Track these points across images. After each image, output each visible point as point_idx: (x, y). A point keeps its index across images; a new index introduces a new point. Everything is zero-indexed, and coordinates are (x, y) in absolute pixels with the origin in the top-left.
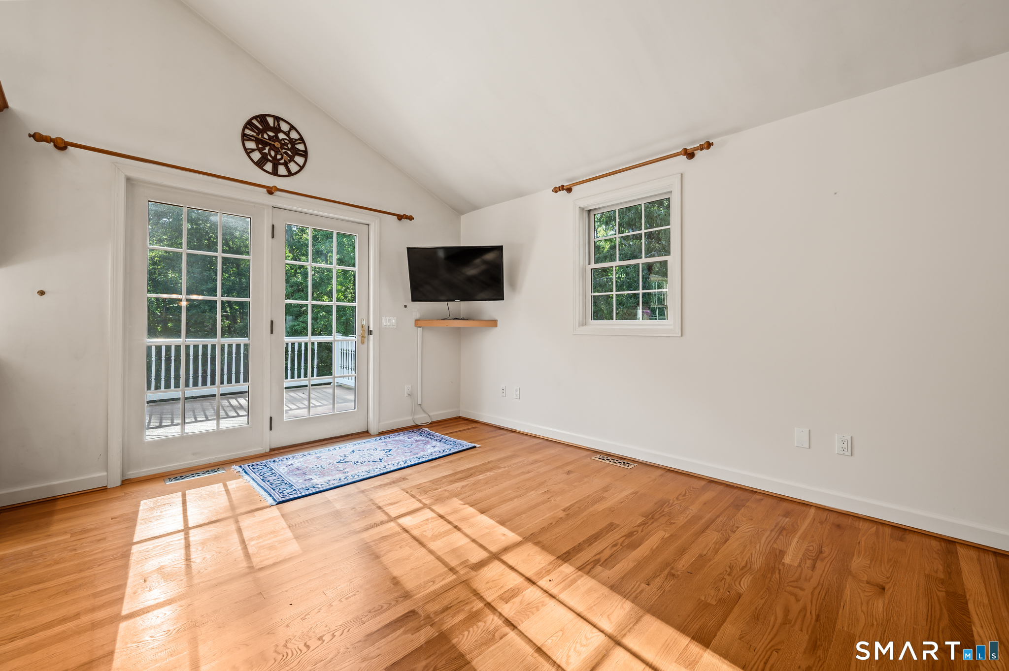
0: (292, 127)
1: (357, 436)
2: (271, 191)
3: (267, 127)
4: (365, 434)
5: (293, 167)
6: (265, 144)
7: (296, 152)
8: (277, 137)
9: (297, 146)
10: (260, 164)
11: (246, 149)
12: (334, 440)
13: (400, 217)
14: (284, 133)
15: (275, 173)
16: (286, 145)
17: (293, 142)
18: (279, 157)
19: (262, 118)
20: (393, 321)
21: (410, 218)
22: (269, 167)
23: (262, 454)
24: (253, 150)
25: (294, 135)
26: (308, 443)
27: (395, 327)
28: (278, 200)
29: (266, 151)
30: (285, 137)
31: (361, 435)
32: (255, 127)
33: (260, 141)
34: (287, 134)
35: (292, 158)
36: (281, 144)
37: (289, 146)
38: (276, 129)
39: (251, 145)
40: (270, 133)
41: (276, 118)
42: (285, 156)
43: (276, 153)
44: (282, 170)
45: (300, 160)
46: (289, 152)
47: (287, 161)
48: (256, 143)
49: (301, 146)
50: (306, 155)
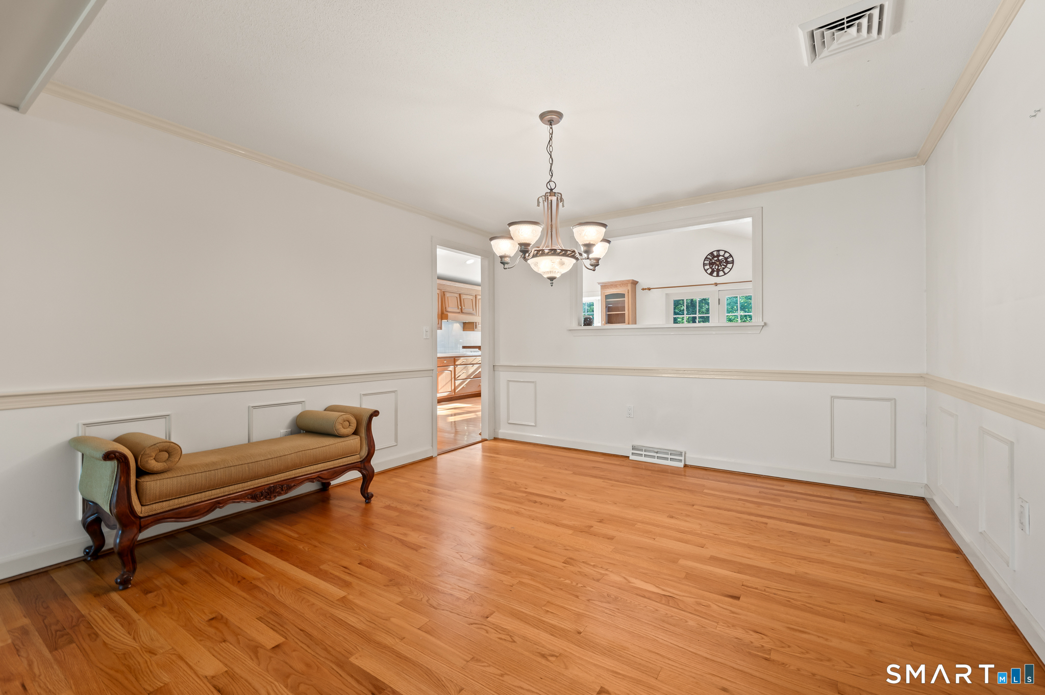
0: (726, 252)
2: (716, 284)
3: (714, 257)
5: (726, 270)
6: (713, 264)
7: (727, 263)
8: (718, 259)
9: (728, 260)
10: (711, 274)
11: (705, 270)
14: (722, 256)
15: (718, 275)
16: (723, 261)
17: (726, 259)
18: (719, 268)
19: (712, 253)
22: (715, 274)
24: (708, 269)
25: (727, 255)
28: (719, 287)
29: (714, 267)
30: (722, 258)
32: (709, 259)
33: (711, 264)
34: (723, 256)
35: (726, 266)
36: (720, 262)
37: (724, 261)
38: (718, 256)
39: (707, 267)
40: (716, 259)
41: (718, 251)
42: (723, 266)
43: (718, 266)
44: (721, 273)
45: (730, 266)
46: (725, 264)
47: (724, 268)
48: (710, 265)
49: (730, 259)
50: (733, 262)
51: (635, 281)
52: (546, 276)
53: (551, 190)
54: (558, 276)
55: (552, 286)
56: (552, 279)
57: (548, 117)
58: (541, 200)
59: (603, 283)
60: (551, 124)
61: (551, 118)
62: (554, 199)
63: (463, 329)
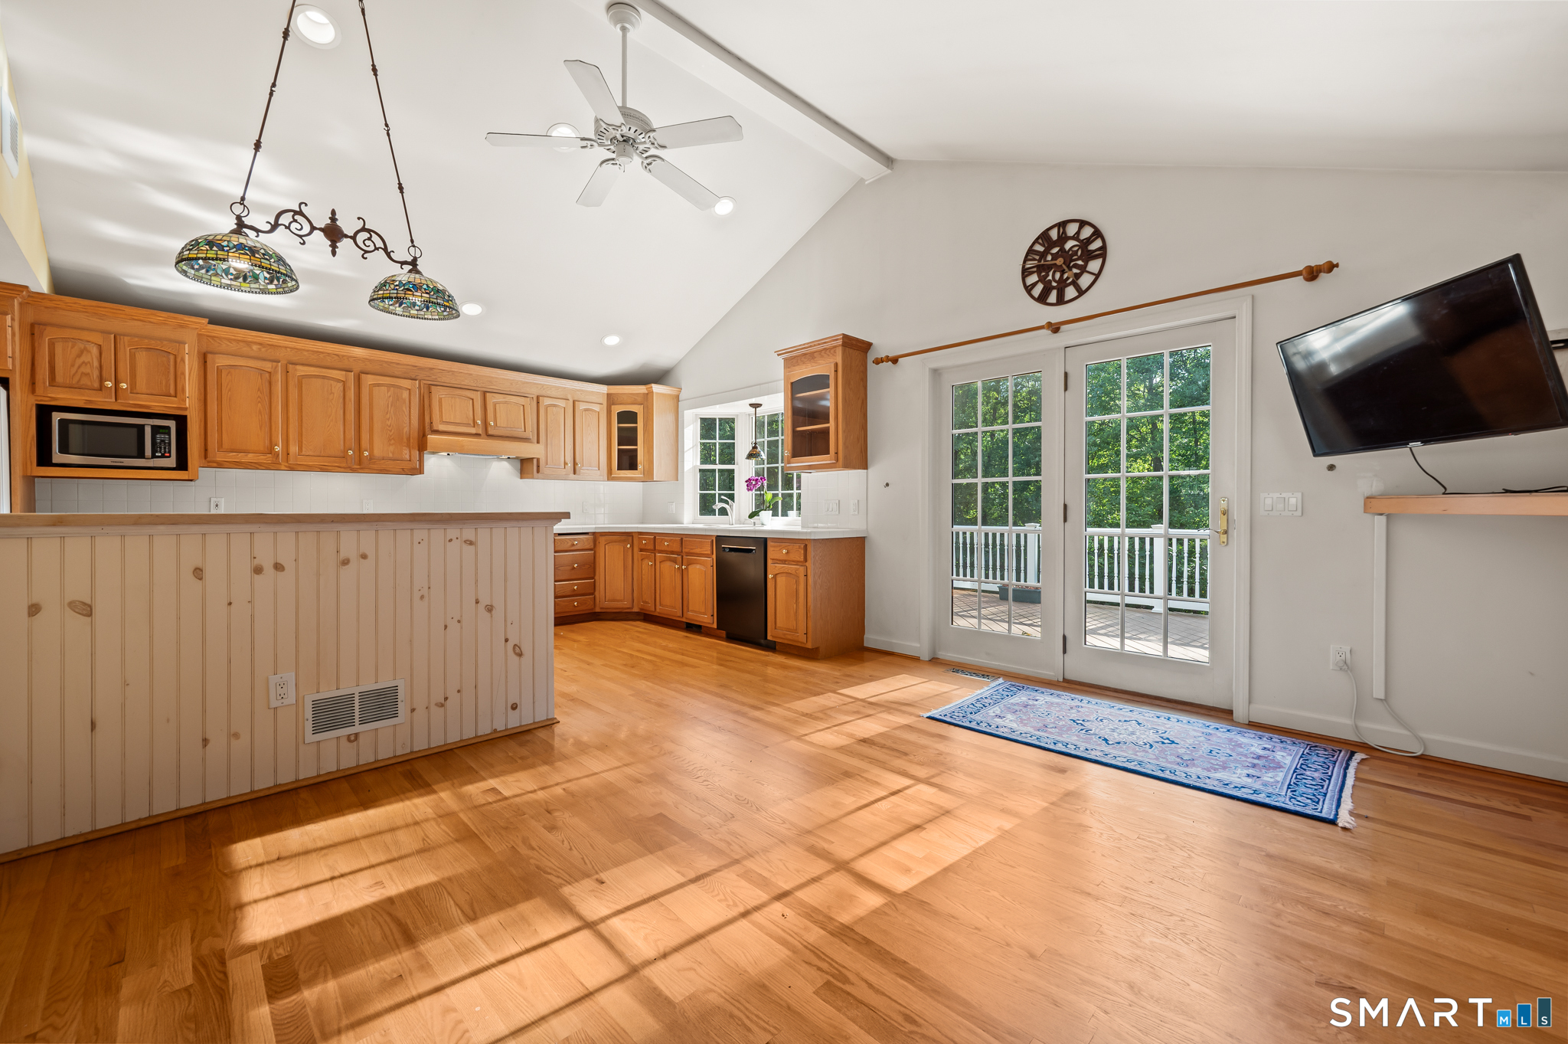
0: (1083, 223)
1: (1203, 711)
2: (1055, 328)
3: (1053, 244)
4: (1224, 714)
5: (1085, 281)
6: (1048, 268)
7: (1089, 256)
8: (1062, 250)
9: (1091, 247)
10: (1042, 299)
11: (1026, 287)
12: (1158, 702)
13: (1312, 274)
14: (1073, 238)
15: (1061, 301)
16: (1076, 252)
17: (1085, 244)
18: (1065, 276)
19: (1044, 236)
20: (1293, 501)
21: (1331, 267)
22: (1053, 297)
23: (1051, 681)
24: (1035, 284)
25: (1086, 233)
26: (1116, 691)
27: (1299, 513)
28: (1065, 337)
29: (1050, 278)
30: (1074, 243)
31: (1212, 713)
32: (1037, 252)
33: (1042, 269)
34: (1076, 237)
35: (1083, 269)
36: (1068, 257)
37: (1079, 253)
38: (1063, 238)
39: (1033, 279)
40: (1055, 250)
41: (1062, 225)
42: (1075, 271)
43: (1063, 272)
44: (1070, 292)
45: (1094, 265)
46: (1080, 262)
47: (1077, 276)
48: (1039, 273)
49: (1097, 244)
50: (1102, 252)
51: (863, 342)
59: (787, 351)
63: (521, 473)
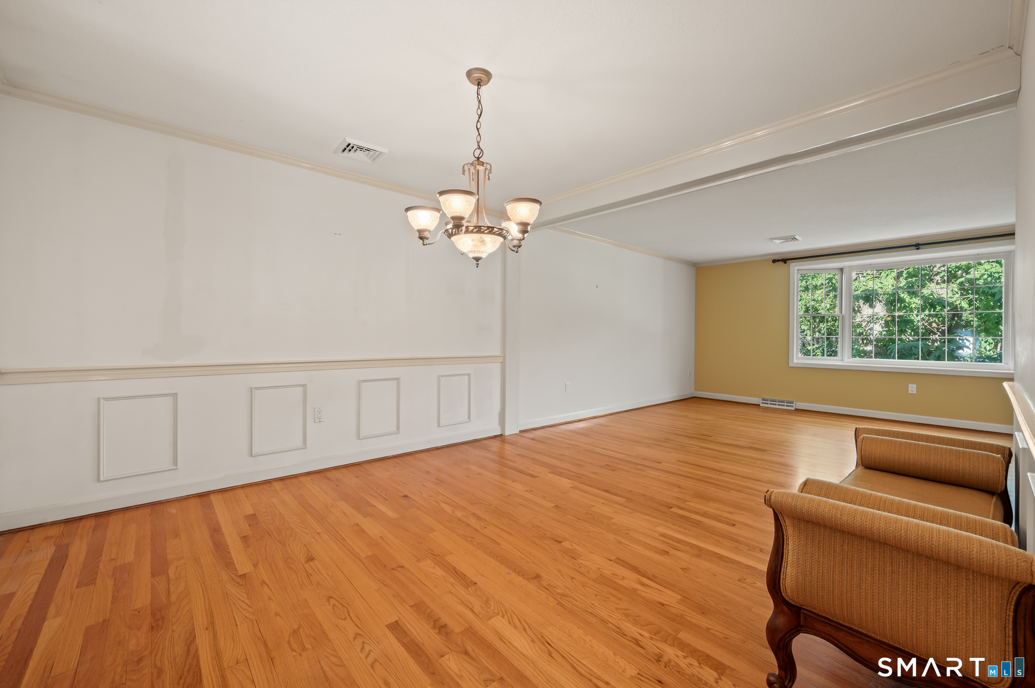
52: (471, 255)
53: (478, 158)
54: (484, 256)
55: (477, 267)
56: (477, 259)
57: (476, 75)
58: (466, 168)
60: (479, 84)
61: (480, 78)
62: (481, 168)
